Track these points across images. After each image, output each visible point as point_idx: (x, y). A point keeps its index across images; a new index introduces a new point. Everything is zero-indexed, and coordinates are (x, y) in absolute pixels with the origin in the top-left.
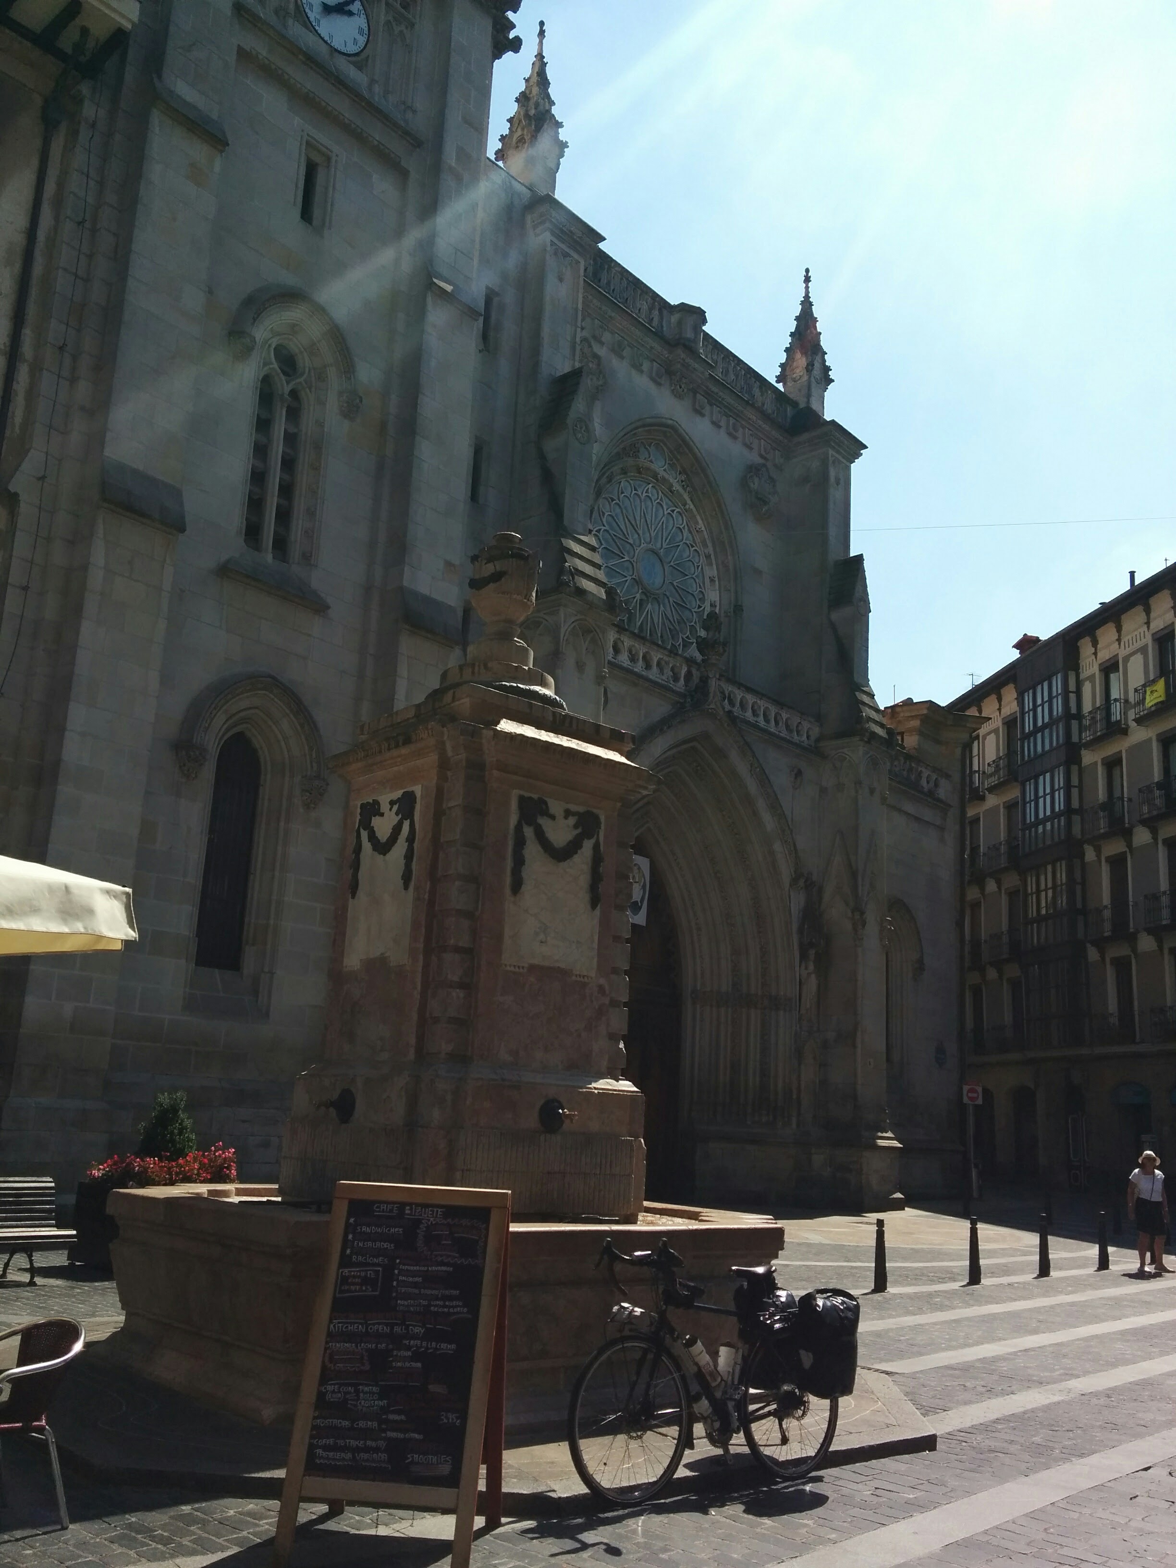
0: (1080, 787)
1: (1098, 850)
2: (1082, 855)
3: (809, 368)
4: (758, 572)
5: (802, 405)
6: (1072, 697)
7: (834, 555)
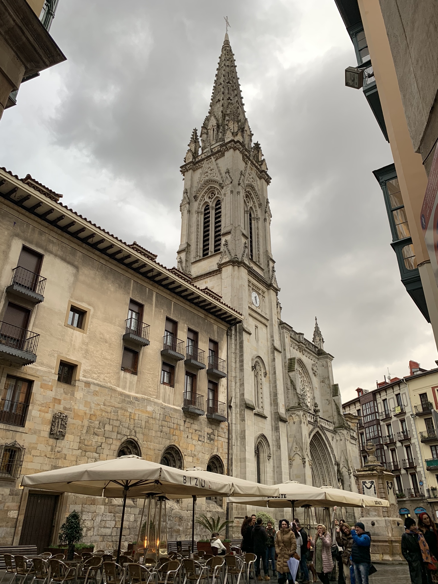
0: (381, 430)
1: (388, 447)
2: (383, 448)
3: (320, 340)
4: (316, 388)
5: (319, 348)
6: (376, 407)
7: (332, 384)
